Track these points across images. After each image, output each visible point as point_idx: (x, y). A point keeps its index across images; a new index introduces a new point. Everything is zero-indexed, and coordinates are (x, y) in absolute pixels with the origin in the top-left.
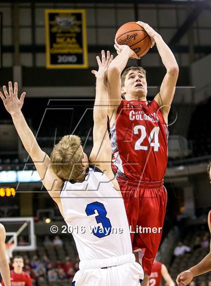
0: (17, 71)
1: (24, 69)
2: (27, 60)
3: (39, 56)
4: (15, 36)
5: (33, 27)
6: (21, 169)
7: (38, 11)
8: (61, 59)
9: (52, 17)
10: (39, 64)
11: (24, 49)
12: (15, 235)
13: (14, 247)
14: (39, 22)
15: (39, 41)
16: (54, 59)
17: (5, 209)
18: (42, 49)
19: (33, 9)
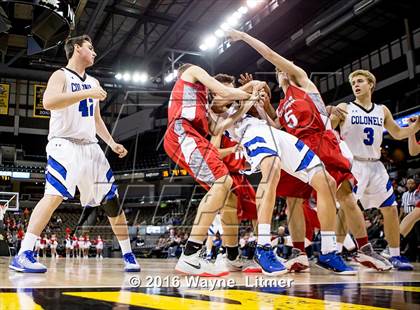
0: (17, 120)
1: (21, 118)
2: (23, 113)
3: (29, 111)
4: (17, 99)
5: (28, 94)
6: (15, 171)
7: (31, 86)
8: (41, 112)
9: (38, 89)
10: (29, 115)
11: (21, 107)
12: (8, 202)
13: (7, 208)
14: (31, 92)
15: (30, 104)
16: (37, 112)
17: (4, 187)
18: (31, 108)
19: (28, 84)
